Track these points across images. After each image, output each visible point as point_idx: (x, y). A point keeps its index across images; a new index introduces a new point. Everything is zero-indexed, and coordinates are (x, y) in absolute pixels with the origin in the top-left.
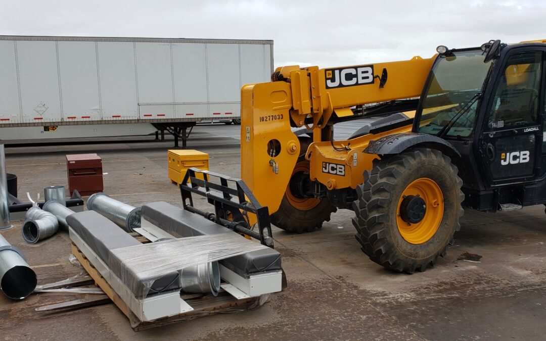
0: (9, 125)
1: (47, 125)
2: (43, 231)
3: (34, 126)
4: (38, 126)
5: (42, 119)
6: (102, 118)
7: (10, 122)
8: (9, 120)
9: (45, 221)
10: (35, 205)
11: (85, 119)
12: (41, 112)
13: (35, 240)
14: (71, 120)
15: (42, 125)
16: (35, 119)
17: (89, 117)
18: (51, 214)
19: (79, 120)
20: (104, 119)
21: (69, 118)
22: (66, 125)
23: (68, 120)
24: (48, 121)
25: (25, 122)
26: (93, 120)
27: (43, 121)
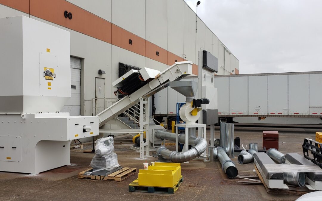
0: (242, 116)
1: (260, 116)
2: (246, 160)
3: (254, 117)
4: (256, 117)
5: (258, 113)
6: (289, 114)
7: (243, 114)
8: (242, 113)
9: (247, 156)
10: (245, 150)
11: (279, 115)
12: (258, 110)
13: (242, 163)
14: (272, 114)
15: (258, 117)
16: (254, 113)
17: (282, 113)
18: (250, 154)
19: (276, 115)
20: (290, 115)
21: (271, 113)
22: (270, 117)
23: (271, 114)
24: (261, 115)
25: (249, 115)
26: (284, 115)
27: (258, 114)
